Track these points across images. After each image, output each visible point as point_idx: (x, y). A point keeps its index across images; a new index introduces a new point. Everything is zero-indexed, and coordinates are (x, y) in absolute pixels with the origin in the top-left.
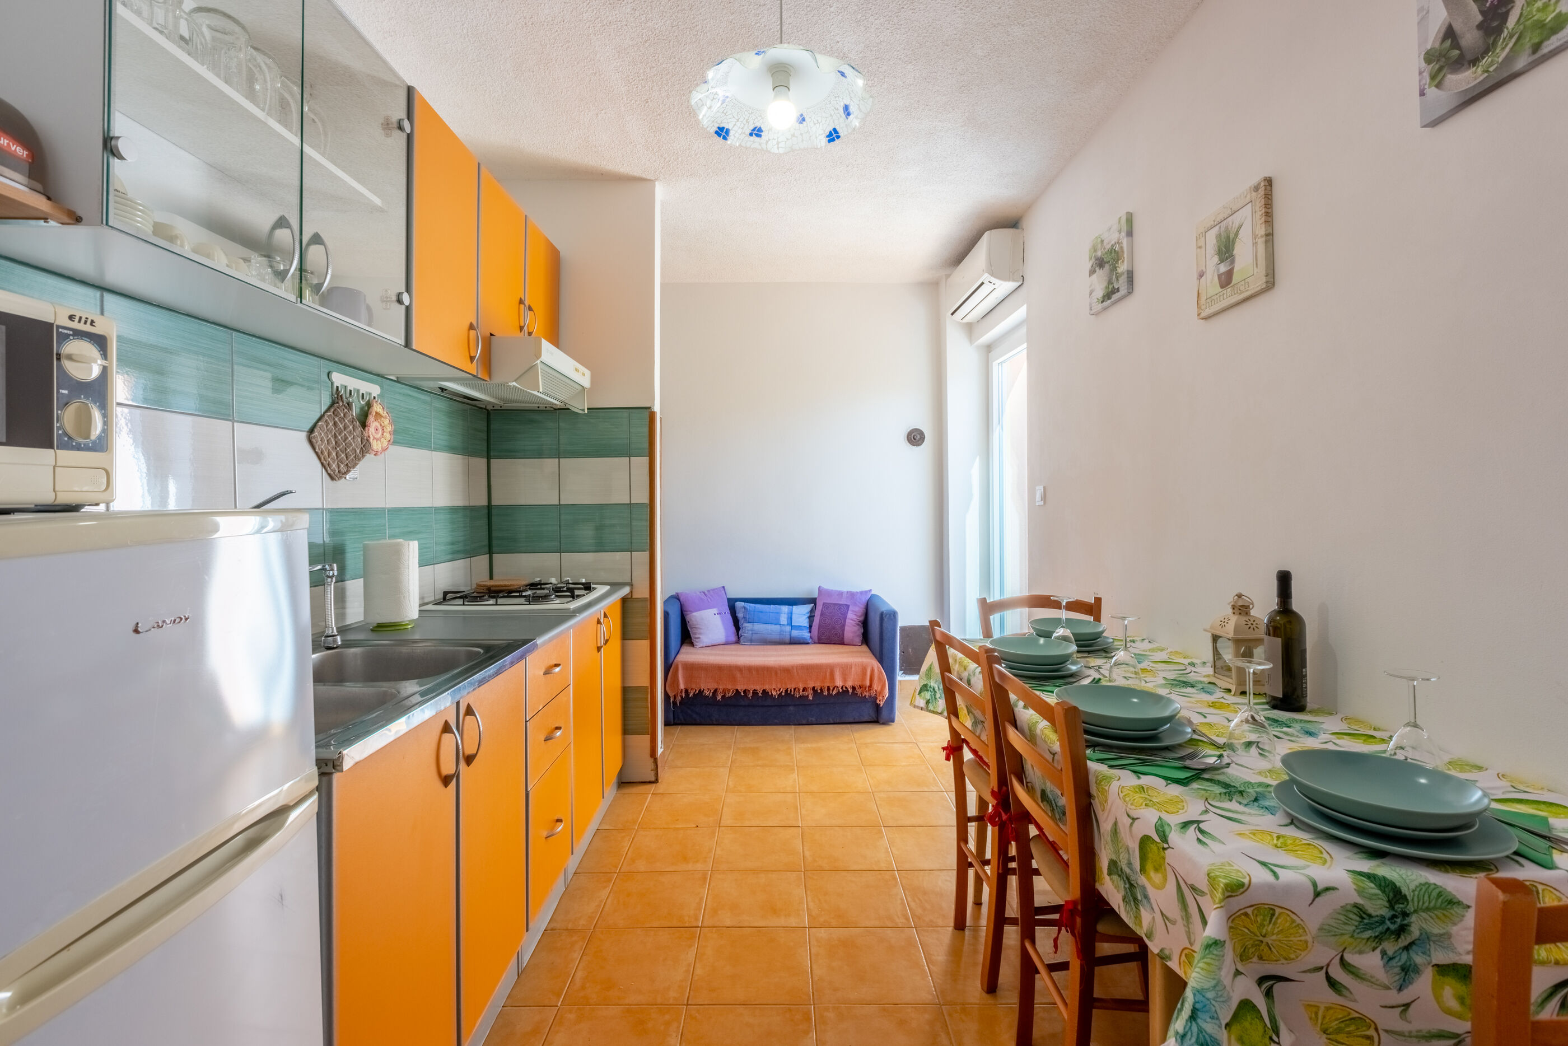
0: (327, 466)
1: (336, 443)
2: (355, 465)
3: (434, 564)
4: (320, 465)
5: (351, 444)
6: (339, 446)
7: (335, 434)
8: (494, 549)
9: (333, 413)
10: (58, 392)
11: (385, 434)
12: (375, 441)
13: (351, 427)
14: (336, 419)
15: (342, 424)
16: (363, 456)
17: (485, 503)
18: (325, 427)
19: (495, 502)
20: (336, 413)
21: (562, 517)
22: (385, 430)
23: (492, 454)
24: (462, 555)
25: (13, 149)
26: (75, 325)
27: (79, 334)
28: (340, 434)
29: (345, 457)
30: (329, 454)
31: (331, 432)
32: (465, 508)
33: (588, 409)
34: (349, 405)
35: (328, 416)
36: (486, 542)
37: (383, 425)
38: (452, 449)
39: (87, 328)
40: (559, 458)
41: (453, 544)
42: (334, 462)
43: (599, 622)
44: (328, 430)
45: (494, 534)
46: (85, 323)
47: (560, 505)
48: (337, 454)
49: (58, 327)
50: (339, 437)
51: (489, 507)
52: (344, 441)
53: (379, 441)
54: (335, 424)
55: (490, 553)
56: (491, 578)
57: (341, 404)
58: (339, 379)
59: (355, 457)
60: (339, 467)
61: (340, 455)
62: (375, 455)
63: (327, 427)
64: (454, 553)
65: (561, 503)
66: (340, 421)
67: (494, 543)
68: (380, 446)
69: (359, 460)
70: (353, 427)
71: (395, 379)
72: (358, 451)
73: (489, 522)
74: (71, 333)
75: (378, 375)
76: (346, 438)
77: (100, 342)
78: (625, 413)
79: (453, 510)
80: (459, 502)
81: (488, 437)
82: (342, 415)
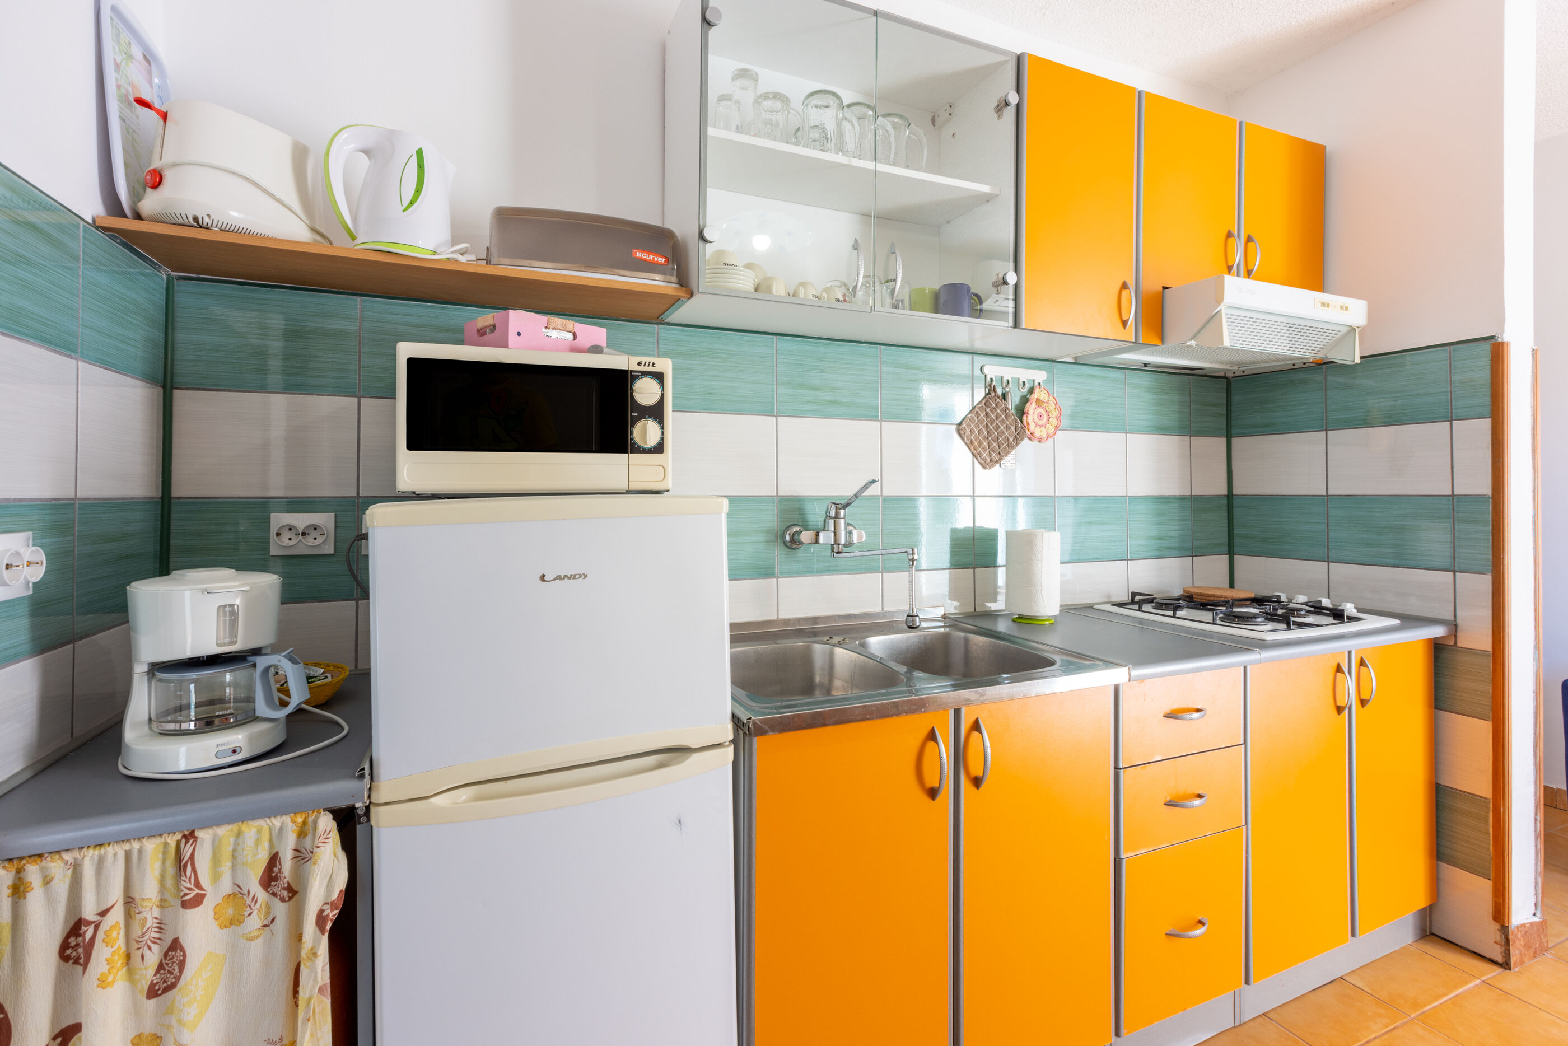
0: (977, 455)
1: (988, 433)
2: (1008, 453)
3: (1128, 560)
4: (971, 455)
5: (1003, 433)
6: (991, 436)
7: (987, 424)
8: (1236, 549)
9: (985, 404)
10: (631, 414)
11: (1050, 420)
12: (1038, 428)
13: (1003, 416)
14: (988, 410)
15: (993, 414)
16: (1017, 444)
17: (1224, 492)
18: (976, 418)
19: (1237, 491)
20: (987, 404)
21: (1331, 513)
22: (1051, 416)
23: (1234, 431)
24: (1176, 553)
25: (656, 260)
26: (642, 368)
27: (645, 374)
28: (991, 424)
29: (997, 447)
30: (980, 444)
31: (982, 423)
32: (1182, 498)
33: (1362, 358)
34: (1004, 396)
35: (979, 408)
36: (1225, 540)
37: (1048, 410)
38: (1162, 430)
39: (650, 369)
40: (1326, 430)
41: (1160, 539)
42: (985, 452)
43: (1339, 669)
44: (978, 421)
45: (1237, 531)
46: (649, 365)
47: (1327, 496)
48: (988, 443)
49: (631, 371)
50: (991, 427)
51: (1230, 496)
52: (996, 431)
53: (1043, 428)
54: (987, 414)
55: (1231, 553)
56: (1232, 585)
57: (993, 395)
58: (994, 370)
59: (1008, 445)
60: (990, 455)
61: (992, 445)
62: (1039, 441)
63: (977, 419)
64: (1160, 549)
65: (1329, 494)
66: (992, 411)
67: (1237, 541)
68: (1045, 433)
69: (1013, 448)
70: (1006, 416)
71: (1073, 361)
72: (1011, 440)
73: (1228, 516)
74: (640, 374)
75: (1047, 360)
76: (998, 427)
77: (659, 377)
78: (1442, 354)
79: (1161, 500)
80: (1173, 488)
81: (1227, 410)
82: (994, 405)
